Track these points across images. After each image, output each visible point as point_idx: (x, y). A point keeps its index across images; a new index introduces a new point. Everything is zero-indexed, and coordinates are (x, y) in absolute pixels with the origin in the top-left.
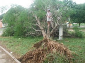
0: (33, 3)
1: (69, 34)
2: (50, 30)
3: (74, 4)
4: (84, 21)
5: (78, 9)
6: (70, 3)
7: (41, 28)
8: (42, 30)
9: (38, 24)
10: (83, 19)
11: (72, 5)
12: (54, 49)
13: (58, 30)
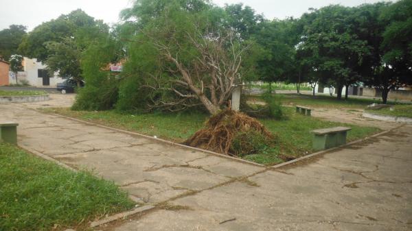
0: (131, 6)
1: (252, 109)
2: (218, 97)
3: (258, 22)
4: (283, 75)
5: (269, 39)
6: (245, 16)
7: (197, 91)
8: (201, 94)
9: (186, 82)
10: (281, 71)
11: (251, 23)
12: (246, 125)
13: (230, 98)
